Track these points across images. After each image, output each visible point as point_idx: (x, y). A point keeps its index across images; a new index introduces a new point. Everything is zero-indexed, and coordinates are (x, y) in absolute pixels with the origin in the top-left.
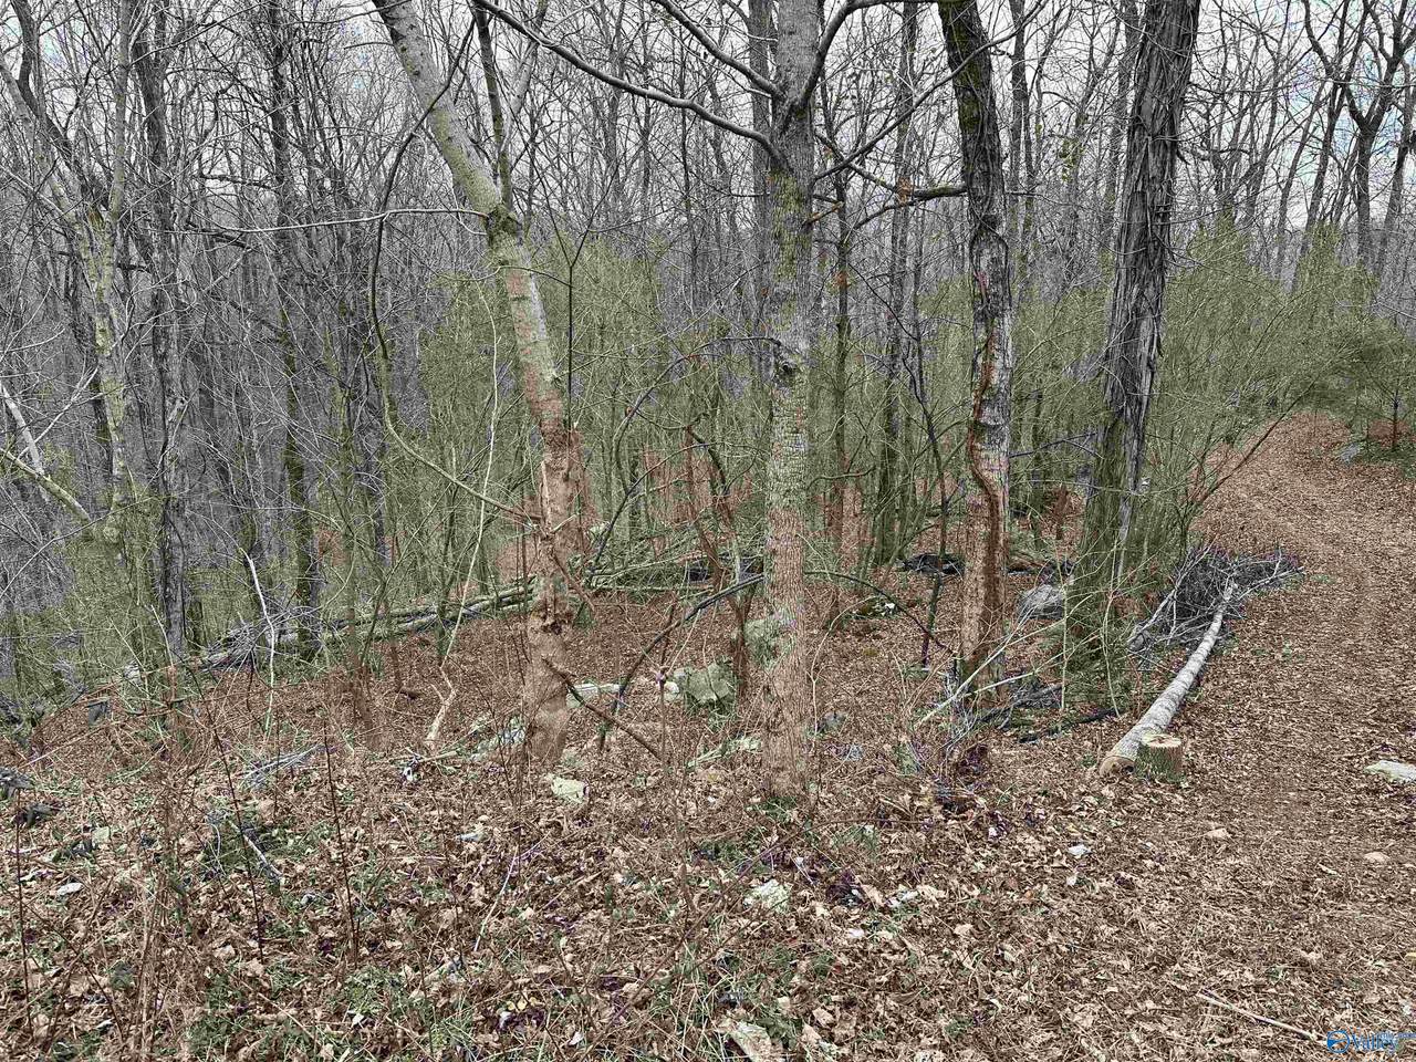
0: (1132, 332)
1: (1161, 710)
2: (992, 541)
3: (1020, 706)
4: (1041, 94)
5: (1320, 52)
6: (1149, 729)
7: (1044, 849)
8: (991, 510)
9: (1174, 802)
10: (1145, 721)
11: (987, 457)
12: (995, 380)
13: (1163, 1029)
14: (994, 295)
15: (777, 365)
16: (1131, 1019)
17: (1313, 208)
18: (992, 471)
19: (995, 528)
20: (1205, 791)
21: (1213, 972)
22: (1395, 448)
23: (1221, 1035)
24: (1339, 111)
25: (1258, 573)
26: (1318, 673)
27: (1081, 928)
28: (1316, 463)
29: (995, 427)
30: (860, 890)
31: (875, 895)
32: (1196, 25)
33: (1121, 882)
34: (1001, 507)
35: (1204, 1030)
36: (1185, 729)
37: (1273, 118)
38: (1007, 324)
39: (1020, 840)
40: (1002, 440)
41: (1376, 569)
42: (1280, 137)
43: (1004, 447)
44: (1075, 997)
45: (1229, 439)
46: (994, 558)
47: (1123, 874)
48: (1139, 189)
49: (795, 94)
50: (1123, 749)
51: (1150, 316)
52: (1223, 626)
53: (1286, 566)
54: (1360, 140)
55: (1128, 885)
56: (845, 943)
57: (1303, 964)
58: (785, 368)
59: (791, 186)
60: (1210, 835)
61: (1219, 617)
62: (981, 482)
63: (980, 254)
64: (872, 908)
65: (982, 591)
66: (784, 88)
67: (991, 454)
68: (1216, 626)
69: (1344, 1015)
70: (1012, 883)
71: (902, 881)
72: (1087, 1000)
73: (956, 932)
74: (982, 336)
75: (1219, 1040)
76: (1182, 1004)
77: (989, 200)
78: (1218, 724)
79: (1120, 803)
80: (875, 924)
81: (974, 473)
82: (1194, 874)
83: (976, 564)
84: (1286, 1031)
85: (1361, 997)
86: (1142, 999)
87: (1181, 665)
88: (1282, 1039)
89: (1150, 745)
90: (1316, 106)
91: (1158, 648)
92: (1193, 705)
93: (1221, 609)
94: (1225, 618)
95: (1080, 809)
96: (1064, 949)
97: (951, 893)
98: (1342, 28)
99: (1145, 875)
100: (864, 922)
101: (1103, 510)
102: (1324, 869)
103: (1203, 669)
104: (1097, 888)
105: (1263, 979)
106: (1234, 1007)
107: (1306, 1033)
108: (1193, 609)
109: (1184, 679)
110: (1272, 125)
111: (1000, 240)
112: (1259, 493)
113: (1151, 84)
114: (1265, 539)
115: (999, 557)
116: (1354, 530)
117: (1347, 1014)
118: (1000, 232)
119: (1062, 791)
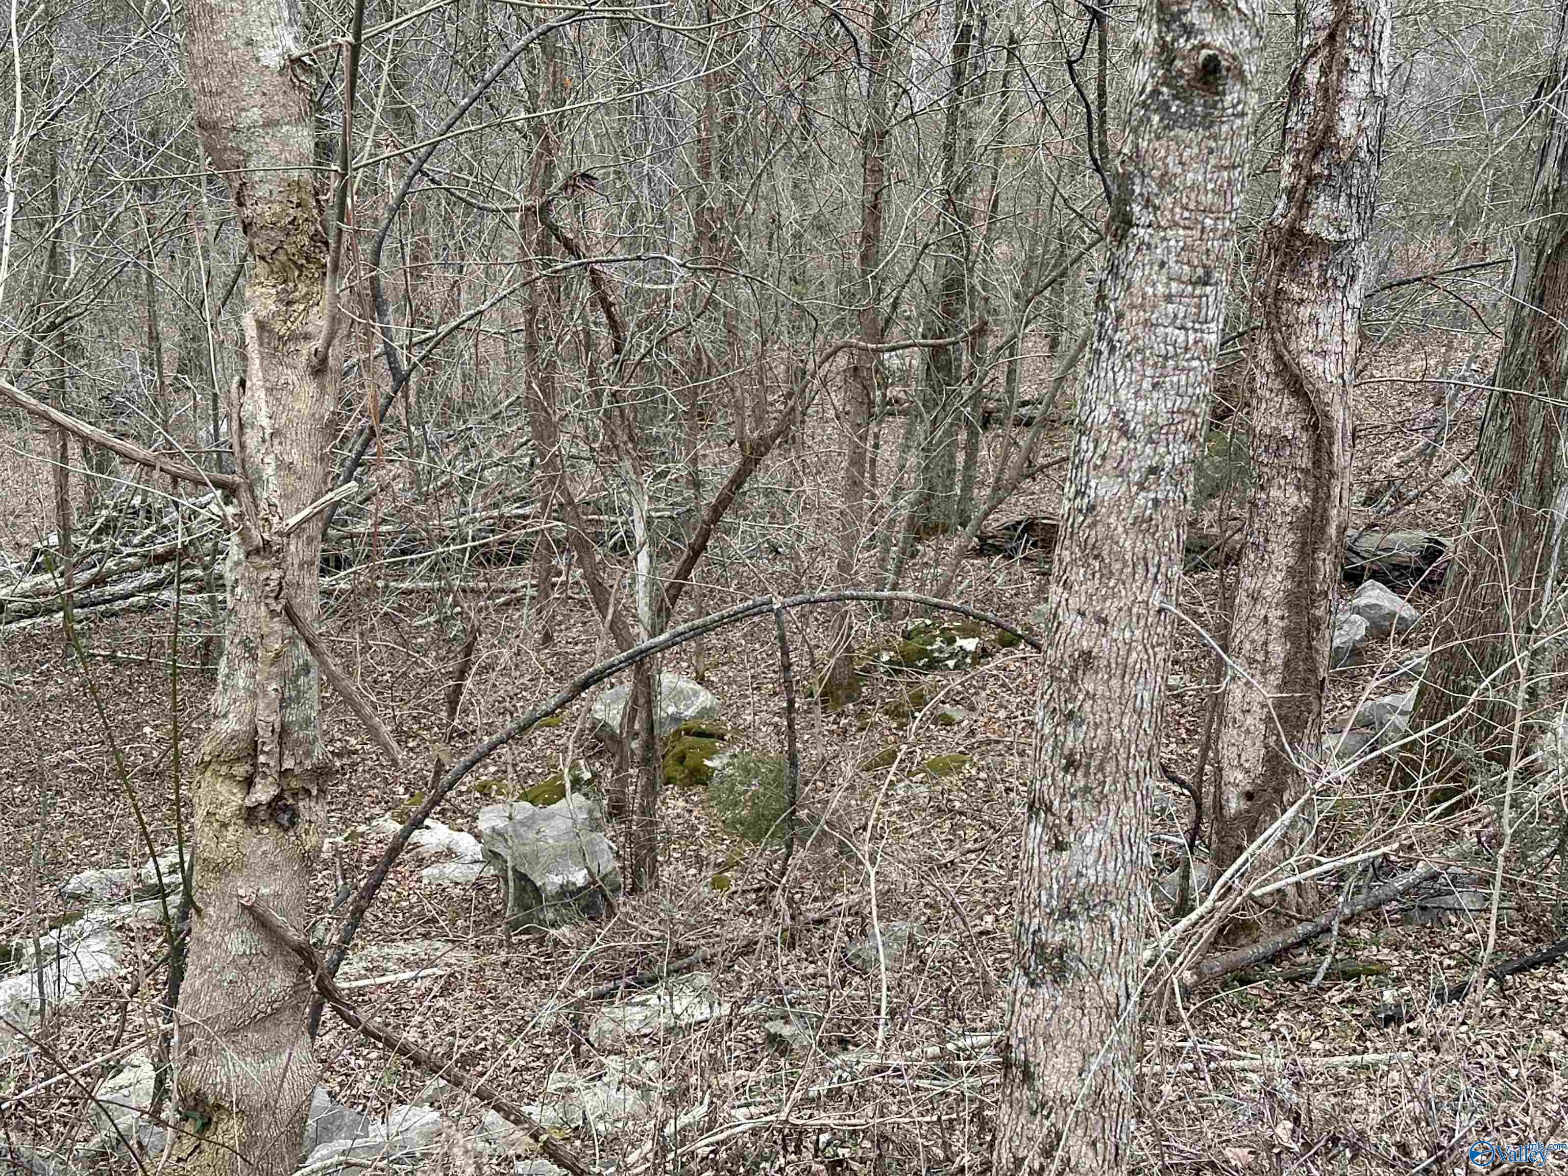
8: (1315, 450)
11: (1314, 321)
18: (1324, 354)
29: (1339, 246)
40: (1352, 279)
43: (1355, 297)
67: (1323, 314)
81: (1279, 357)
83: (1268, 582)
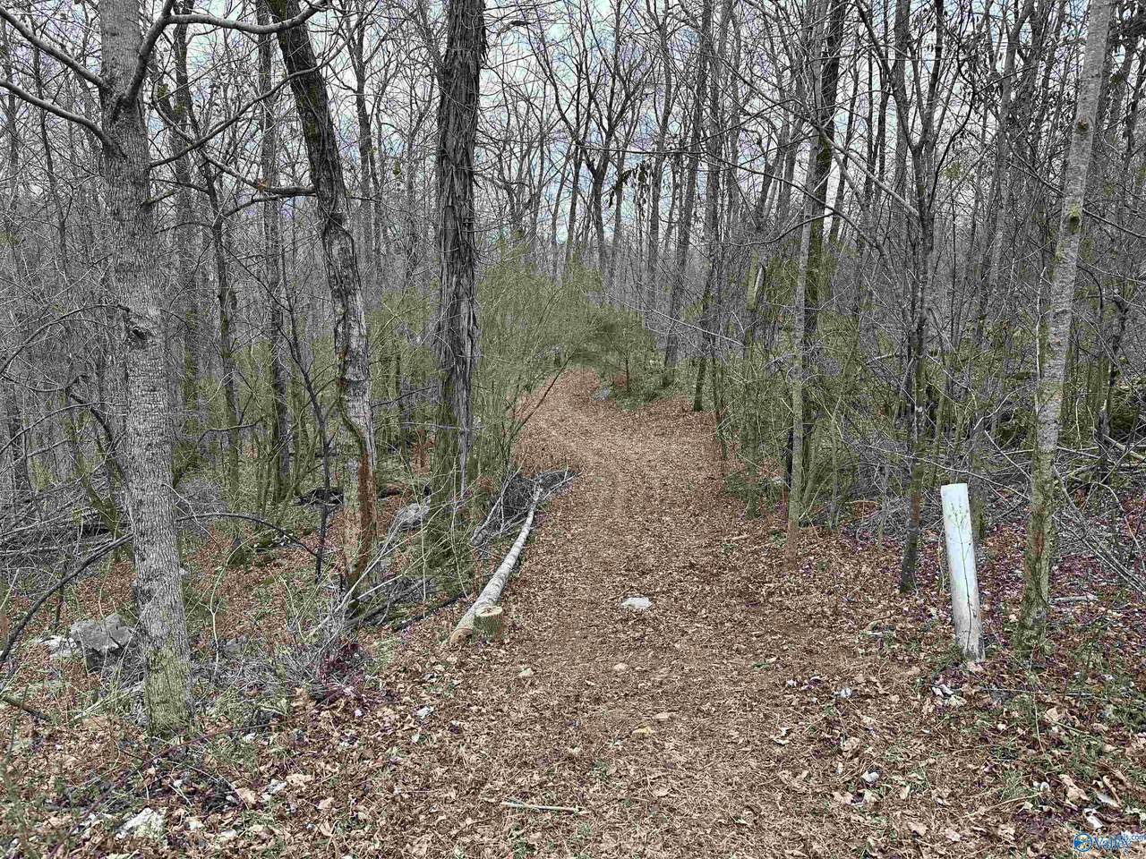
0: (455, 310)
1: (493, 588)
2: (363, 474)
3: (395, 602)
4: (380, 124)
5: (566, 121)
6: (484, 605)
7: (398, 717)
8: (361, 448)
9: (500, 655)
10: (482, 598)
11: (354, 407)
12: (354, 345)
13: (477, 837)
14: (346, 277)
15: (127, 330)
16: (455, 838)
17: (571, 229)
18: (359, 417)
19: (365, 464)
20: (521, 642)
21: (513, 782)
22: (629, 390)
23: (517, 830)
24: (580, 163)
25: (554, 479)
26: (593, 544)
27: (419, 775)
28: (586, 402)
29: (358, 382)
30: (234, 795)
31: (249, 796)
32: (478, 88)
33: (454, 729)
34: (368, 447)
35: (506, 829)
36: (512, 598)
37: (542, 163)
38: (358, 302)
39: (379, 714)
40: (365, 393)
41: (623, 469)
42: (548, 178)
43: (366, 398)
44: (414, 833)
45: (528, 387)
46: (366, 488)
47: (454, 722)
48: (450, 204)
49: (123, 88)
50: (466, 622)
51: (466, 299)
52: (534, 519)
53: (571, 473)
54: (595, 184)
55: (457, 730)
56: (218, 847)
57: (571, 758)
58: (135, 332)
59: (126, 170)
60: (521, 675)
61: (531, 514)
62: (351, 428)
63: (331, 244)
64: (244, 808)
65: (359, 515)
66: (112, 81)
67: (356, 404)
68: (529, 520)
69: (595, 788)
70: (369, 753)
71: (274, 776)
72: (423, 832)
73: (319, 807)
74: (339, 309)
75: (515, 833)
76: (493, 814)
77: (334, 201)
78: (532, 590)
79: (461, 665)
80: (246, 822)
81: (344, 420)
82: (505, 709)
83: (352, 493)
84: (559, 811)
85: (605, 772)
86: (463, 820)
87: (508, 551)
88: (556, 819)
89: (482, 615)
90: (568, 159)
91: (494, 541)
92: (517, 579)
93: (533, 508)
94: (535, 513)
95: (432, 677)
96: (406, 796)
97: (317, 775)
98: (577, 107)
99: (470, 719)
100: (235, 823)
101: (447, 442)
102: (589, 683)
103: (522, 552)
104: (435, 739)
105: (545, 778)
106: (526, 805)
107: (572, 809)
108: (514, 510)
109: (509, 561)
110: (542, 169)
111: (347, 234)
112: (554, 424)
113: (451, 126)
114: (558, 455)
115: (370, 485)
116: (609, 445)
117: (597, 787)
118: (345, 227)
119: (418, 666)
